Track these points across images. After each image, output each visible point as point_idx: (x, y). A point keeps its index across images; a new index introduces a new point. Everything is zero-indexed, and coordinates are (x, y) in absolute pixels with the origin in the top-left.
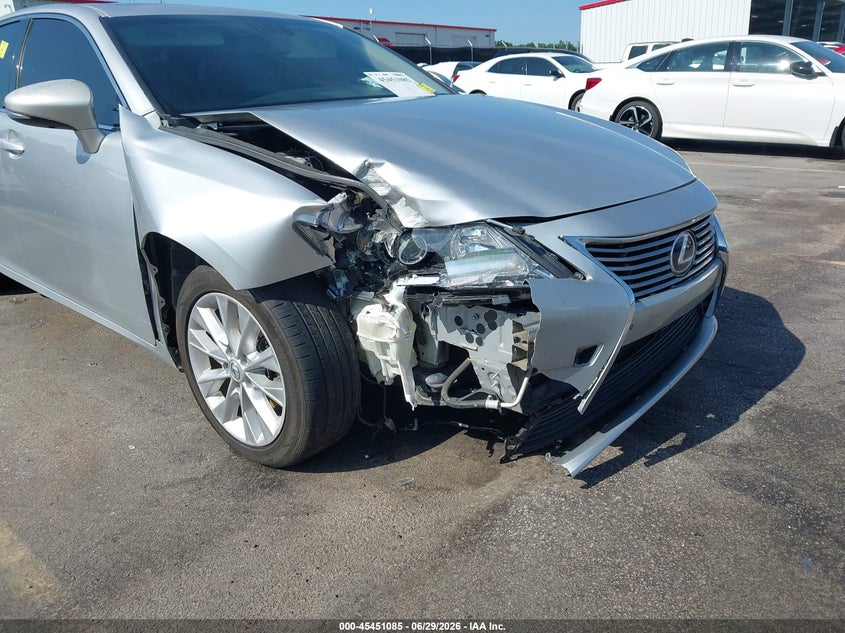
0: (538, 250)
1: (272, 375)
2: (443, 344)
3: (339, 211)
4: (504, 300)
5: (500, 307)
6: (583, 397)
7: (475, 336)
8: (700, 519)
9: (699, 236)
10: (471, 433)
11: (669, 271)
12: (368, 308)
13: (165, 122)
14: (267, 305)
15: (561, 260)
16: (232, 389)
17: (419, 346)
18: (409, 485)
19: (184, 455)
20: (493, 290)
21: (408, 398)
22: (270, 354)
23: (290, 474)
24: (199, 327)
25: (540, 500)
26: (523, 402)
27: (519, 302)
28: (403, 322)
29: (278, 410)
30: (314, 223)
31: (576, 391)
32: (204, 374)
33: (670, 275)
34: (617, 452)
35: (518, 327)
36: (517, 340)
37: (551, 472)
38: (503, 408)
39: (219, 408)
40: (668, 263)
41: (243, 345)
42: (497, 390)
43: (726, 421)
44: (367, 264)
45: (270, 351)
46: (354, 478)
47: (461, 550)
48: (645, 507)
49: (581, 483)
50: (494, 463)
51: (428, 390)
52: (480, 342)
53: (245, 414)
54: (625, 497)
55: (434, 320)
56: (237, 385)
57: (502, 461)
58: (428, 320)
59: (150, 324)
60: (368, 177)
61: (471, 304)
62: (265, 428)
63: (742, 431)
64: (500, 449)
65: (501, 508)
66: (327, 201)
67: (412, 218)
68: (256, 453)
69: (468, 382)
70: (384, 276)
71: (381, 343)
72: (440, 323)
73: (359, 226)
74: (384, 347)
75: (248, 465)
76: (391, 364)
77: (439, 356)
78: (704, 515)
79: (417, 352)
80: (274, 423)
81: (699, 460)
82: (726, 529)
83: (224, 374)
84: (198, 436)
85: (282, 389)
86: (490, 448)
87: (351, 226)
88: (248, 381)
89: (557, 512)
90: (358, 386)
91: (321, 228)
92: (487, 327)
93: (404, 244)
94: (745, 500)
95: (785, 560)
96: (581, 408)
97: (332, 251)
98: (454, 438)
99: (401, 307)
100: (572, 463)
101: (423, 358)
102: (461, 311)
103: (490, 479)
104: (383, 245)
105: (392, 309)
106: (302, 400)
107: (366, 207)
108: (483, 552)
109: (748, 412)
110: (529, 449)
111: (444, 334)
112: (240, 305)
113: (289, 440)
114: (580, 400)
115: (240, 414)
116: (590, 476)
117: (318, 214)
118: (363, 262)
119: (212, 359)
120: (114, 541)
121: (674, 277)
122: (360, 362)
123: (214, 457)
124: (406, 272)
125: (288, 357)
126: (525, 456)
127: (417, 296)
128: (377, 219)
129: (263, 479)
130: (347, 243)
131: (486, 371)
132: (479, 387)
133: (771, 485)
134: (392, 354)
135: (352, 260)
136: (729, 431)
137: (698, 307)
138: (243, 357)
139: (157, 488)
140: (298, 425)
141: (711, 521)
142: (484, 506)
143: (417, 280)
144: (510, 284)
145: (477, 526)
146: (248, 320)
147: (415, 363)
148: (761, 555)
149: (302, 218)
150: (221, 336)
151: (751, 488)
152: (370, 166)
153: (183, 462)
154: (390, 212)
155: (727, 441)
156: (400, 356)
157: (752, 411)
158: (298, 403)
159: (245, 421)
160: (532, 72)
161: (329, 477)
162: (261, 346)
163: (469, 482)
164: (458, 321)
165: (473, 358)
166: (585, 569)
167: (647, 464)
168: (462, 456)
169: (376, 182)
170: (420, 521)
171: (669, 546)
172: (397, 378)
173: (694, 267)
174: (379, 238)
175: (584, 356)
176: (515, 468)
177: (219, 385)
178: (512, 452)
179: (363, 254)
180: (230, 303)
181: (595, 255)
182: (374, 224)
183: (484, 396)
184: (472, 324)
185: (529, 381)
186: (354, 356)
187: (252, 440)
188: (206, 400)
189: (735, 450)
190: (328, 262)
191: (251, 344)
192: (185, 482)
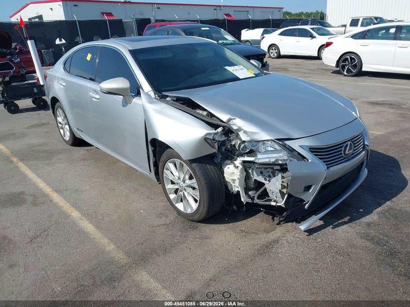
0: (291, 150)
1: (194, 188)
2: (255, 180)
3: (220, 134)
4: (278, 167)
5: (277, 170)
6: (307, 203)
7: (268, 179)
8: (350, 250)
9: (355, 142)
10: (265, 213)
11: (342, 157)
12: (228, 166)
13: (157, 95)
14: (193, 165)
15: (299, 154)
16: (179, 192)
17: (247, 180)
18: (242, 231)
19: (160, 215)
20: (274, 164)
21: (242, 200)
22: (194, 182)
23: (199, 224)
24: (168, 169)
25: (290, 239)
26: (285, 203)
27: (283, 169)
28: (241, 172)
29: (196, 201)
30: (212, 138)
31: (304, 201)
32: (169, 186)
33: (342, 158)
34: (322, 223)
35: (283, 177)
36: (283, 182)
37: (296, 229)
38: (278, 206)
39: (174, 199)
40: (342, 154)
41: (184, 177)
42: (275, 198)
43: (367, 212)
44: (228, 151)
45: (194, 181)
46: (222, 227)
47: (261, 255)
48: (330, 244)
49: (307, 234)
50: (274, 225)
51: (249, 197)
52: (269, 181)
53: (184, 202)
54: (322, 240)
55: (252, 172)
56: (181, 191)
57: (277, 224)
58: (250, 171)
59: (148, 166)
60: (230, 123)
61: (266, 168)
62: (191, 207)
63: (373, 217)
64: (277, 220)
65: (276, 241)
66: (216, 130)
67: (245, 137)
68: (188, 216)
69: (265, 194)
70: (234, 155)
71: (233, 179)
72: (254, 173)
73: (226, 138)
74: (234, 181)
75: (184, 220)
76: (236, 186)
77: (254, 184)
78: (351, 248)
79: (246, 182)
80: (195, 206)
81: (353, 228)
82: (359, 254)
83: (176, 187)
84: (165, 208)
85: (198, 194)
86: (273, 219)
87: (223, 138)
88: (185, 190)
89: (297, 244)
90: (224, 193)
91: (213, 140)
92: (272, 176)
93: (242, 146)
94: (368, 244)
95: (379, 266)
96: (306, 207)
97: (217, 147)
98: (259, 214)
99: (241, 167)
100: (303, 226)
101: (248, 184)
102: (263, 170)
103: (272, 231)
104: (234, 145)
105: (237, 167)
106: (205, 199)
107: (228, 132)
108: (269, 256)
109: (377, 210)
110: (287, 220)
111: (256, 177)
112: (184, 164)
113: (200, 212)
114: (306, 204)
115: (182, 201)
116: (310, 231)
117: (213, 135)
118: (227, 150)
119: (171, 181)
120: (142, 244)
121: (344, 159)
122: (225, 185)
123: (172, 216)
124: (242, 155)
125: (201, 184)
126: (286, 223)
127: (247, 164)
128: (232, 136)
129: (190, 225)
130: (222, 144)
131: (271, 192)
132: (269, 197)
133: (380, 239)
134: (237, 183)
135: (223, 150)
136: (367, 217)
137: (358, 167)
138: (184, 181)
139: (153, 227)
140: (204, 207)
141: (354, 251)
142: (270, 240)
143: (247, 159)
144: (280, 162)
145: (267, 247)
146: (187, 169)
147: (245, 186)
148: (370, 263)
149: (207, 137)
150: (176, 174)
151: (372, 239)
152: (231, 119)
153: (161, 218)
154: (238, 135)
155: (366, 221)
156: (240, 184)
157: (379, 209)
158: (204, 200)
159: (184, 204)
160: (300, 36)
161: (213, 226)
162: (191, 178)
163: (265, 231)
164: (261, 173)
165: (266, 186)
166: (305, 264)
167: (333, 228)
168: (262, 221)
169: (233, 124)
170: (247, 244)
171: (336, 258)
172: (238, 192)
173: (353, 154)
174: (233, 143)
175: (308, 188)
176: (282, 228)
177: (174, 190)
178: (281, 221)
179: (227, 147)
180: (180, 162)
181: (312, 152)
182: (232, 138)
183: (270, 200)
184: (267, 174)
185: (288, 195)
186: (223, 183)
187: (186, 211)
188: (169, 195)
189: (369, 225)
190: (215, 151)
191: (187, 177)
192: (163, 225)
